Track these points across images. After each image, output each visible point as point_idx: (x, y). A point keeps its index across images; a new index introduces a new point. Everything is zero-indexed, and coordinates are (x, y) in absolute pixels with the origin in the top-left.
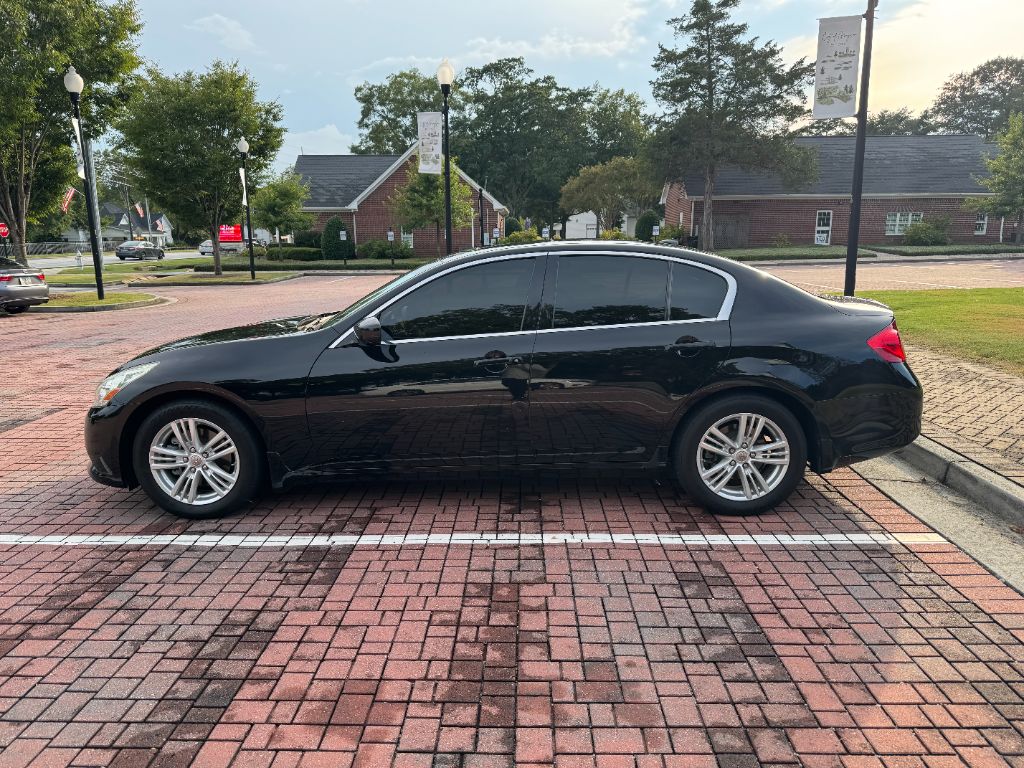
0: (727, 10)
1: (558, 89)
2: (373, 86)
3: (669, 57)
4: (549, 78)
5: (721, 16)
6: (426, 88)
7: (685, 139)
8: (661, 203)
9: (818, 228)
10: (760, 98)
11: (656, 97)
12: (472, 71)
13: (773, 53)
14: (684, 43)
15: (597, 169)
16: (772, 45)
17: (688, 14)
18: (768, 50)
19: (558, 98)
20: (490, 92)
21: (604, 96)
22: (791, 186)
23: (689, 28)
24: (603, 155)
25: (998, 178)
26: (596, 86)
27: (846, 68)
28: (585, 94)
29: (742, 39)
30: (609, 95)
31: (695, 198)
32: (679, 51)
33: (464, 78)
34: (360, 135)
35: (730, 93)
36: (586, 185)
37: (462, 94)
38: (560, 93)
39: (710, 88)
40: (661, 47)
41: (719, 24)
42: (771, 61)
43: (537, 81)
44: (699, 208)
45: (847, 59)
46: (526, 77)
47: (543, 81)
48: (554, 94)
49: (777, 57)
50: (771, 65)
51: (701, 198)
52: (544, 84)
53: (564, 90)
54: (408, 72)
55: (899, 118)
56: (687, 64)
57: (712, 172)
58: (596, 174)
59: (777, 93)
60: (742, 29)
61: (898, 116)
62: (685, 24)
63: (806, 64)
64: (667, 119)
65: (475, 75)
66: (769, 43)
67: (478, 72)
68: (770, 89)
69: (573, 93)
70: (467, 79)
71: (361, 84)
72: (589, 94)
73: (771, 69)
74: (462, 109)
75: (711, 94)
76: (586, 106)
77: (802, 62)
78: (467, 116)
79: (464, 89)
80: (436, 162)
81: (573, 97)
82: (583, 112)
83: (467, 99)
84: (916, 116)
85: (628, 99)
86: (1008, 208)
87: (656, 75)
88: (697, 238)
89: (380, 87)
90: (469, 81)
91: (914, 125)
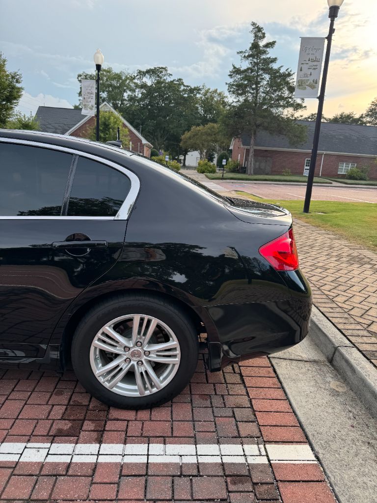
0: (268, 49)
1: (184, 86)
2: (87, 75)
3: (237, 71)
4: (180, 79)
5: (265, 52)
6: (115, 78)
7: (242, 115)
8: (230, 149)
9: (306, 167)
10: (281, 98)
11: (229, 92)
12: (140, 72)
13: (289, 75)
14: (245, 65)
15: (201, 128)
16: (289, 70)
17: (248, 50)
18: (287, 73)
19: (184, 90)
20: (149, 83)
21: (207, 92)
22: (293, 144)
23: (249, 56)
24: (205, 121)
26: (203, 86)
27: (314, 69)
28: (198, 90)
29: (275, 66)
30: (210, 91)
31: (246, 147)
32: (242, 69)
33: (136, 75)
34: (79, 100)
35: (267, 93)
36: (194, 136)
37: (135, 83)
38: (185, 88)
39: (257, 89)
40: (233, 66)
41: (264, 56)
42: (288, 79)
43: (174, 80)
44: (248, 151)
45: (315, 63)
46: (168, 77)
47: (177, 81)
48: (182, 88)
49: (291, 77)
50: (288, 81)
51: (248, 147)
52: (177, 83)
53: (188, 86)
54: (106, 69)
55: (349, 117)
56: (246, 75)
57: (255, 134)
58: (199, 130)
59: (290, 95)
60: (274, 60)
62: (247, 54)
64: (234, 104)
65: (142, 74)
66: (288, 69)
67: (143, 72)
68: (286, 93)
69: (191, 89)
70: (137, 75)
71: (81, 73)
72: (200, 90)
73: (288, 83)
74: (134, 91)
75: (257, 93)
76: (198, 96)
78: (137, 95)
79: (136, 81)
81: (192, 91)
82: (196, 99)
83: (137, 86)
87: (231, 81)
88: (246, 168)
89: (91, 76)
90: (138, 77)
91: (356, 121)
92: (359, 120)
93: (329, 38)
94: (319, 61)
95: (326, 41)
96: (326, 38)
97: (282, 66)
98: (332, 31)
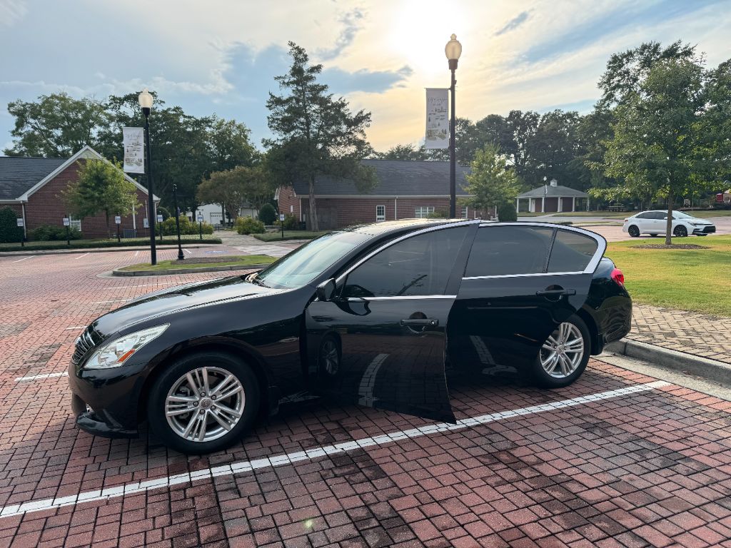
0: (313, 75)
1: (185, 117)
2: (27, 104)
3: (278, 102)
4: (178, 108)
5: (311, 78)
6: (75, 108)
7: (295, 157)
8: (275, 199)
9: (378, 217)
10: (339, 133)
11: (271, 127)
12: (114, 99)
13: (343, 105)
14: (287, 93)
15: (224, 174)
16: (342, 100)
17: (289, 74)
18: (340, 103)
19: (186, 123)
20: (131, 115)
21: (221, 124)
22: (362, 190)
23: (288, 84)
24: (224, 165)
25: (473, 187)
26: (214, 117)
27: (442, 119)
28: (207, 122)
29: (324, 94)
30: (225, 123)
31: (301, 196)
32: (285, 98)
33: (108, 103)
34: (14, 141)
35: (320, 128)
36: (218, 184)
37: (106, 114)
38: (187, 119)
39: (308, 124)
40: (271, 94)
41: (310, 83)
42: (342, 110)
43: (169, 109)
44: (305, 203)
45: (443, 114)
46: (159, 106)
47: (174, 110)
48: (181, 120)
49: (346, 108)
50: (343, 114)
51: (306, 196)
52: (174, 112)
53: (190, 117)
54: (57, 95)
55: (407, 150)
56: (291, 107)
57: (313, 180)
58: (225, 178)
59: (349, 131)
60: (324, 88)
61: (406, 149)
62: (286, 81)
63: (364, 114)
64: (279, 143)
65: (117, 101)
66: (340, 99)
67: (120, 99)
68: (344, 128)
69: (197, 120)
70: (110, 104)
71: (14, 101)
72: (210, 121)
73: (343, 116)
74: (107, 126)
75: (308, 128)
76: (208, 129)
77: (361, 112)
78: (112, 132)
79: (108, 111)
80: (139, 165)
81: (197, 123)
82: (205, 133)
83: (111, 119)
84: (416, 149)
85: (239, 127)
86: (480, 204)
87: (270, 113)
88: (305, 223)
89: (32, 105)
90: (112, 106)
91: (415, 155)
92: (419, 153)
93: (453, 89)
94: (446, 111)
95: (450, 92)
96: (450, 89)
97: (332, 95)
98: (454, 82)
